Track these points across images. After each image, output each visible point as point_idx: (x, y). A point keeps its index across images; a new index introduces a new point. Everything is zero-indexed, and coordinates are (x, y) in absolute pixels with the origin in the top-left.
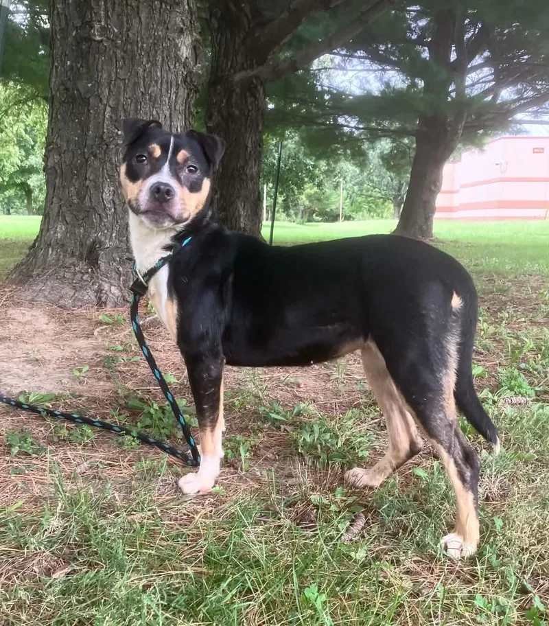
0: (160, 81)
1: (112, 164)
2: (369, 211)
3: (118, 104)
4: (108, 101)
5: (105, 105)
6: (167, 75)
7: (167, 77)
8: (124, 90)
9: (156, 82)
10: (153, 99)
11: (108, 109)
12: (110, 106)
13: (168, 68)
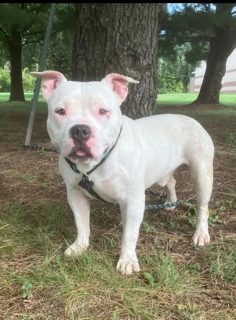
0: (147, 17)
1: (120, 67)
2: (167, 87)
3: (124, 32)
4: (118, 29)
5: (117, 32)
6: (151, 13)
7: (151, 15)
8: (128, 23)
9: (145, 17)
10: (143, 28)
11: (118, 34)
12: (120, 33)
13: (152, 9)
